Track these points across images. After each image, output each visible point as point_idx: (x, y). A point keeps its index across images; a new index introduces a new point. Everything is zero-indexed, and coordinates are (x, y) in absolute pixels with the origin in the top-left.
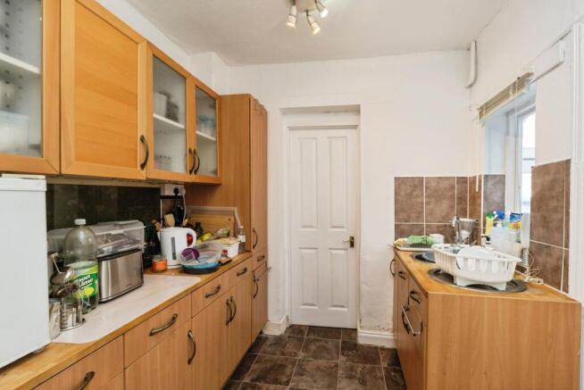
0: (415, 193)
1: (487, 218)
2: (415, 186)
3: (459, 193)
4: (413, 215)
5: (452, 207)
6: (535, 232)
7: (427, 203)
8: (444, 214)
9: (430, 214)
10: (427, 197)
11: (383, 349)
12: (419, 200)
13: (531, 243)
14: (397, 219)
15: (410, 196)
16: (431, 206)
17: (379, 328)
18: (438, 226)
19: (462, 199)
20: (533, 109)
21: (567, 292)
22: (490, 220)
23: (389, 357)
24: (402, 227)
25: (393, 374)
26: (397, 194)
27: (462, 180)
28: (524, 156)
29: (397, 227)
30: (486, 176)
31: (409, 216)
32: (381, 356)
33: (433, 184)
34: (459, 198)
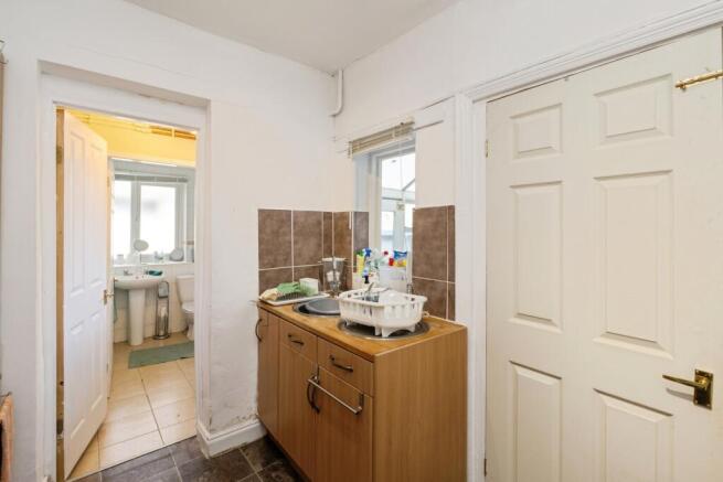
0: (281, 231)
1: (358, 256)
2: (282, 221)
3: (325, 230)
4: (281, 258)
5: (320, 245)
6: (418, 269)
7: (295, 242)
8: (312, 254)
9: (298, 255)
10: (295, 234)
11: (246, 447)
12: (287, 238)
13: (413, 279)
14: (261, 265)
15: (276, 234)
16: (299, 246)
17: (239, 420)
18: (307, 269)
19: (327, 236)
20: (413, 150)
21: (454, 319)
22: (360, 259)
23: (258, 454)
24: (267, 275)
25: (273, 475)
26: (261, 231)
27: (328, 216)
28: (384, 195)
29: (261, 274)
30: (356, 213)
31: (275, 260)
32: (247, 458)
33: (302, 220)
34: (326, 236)
